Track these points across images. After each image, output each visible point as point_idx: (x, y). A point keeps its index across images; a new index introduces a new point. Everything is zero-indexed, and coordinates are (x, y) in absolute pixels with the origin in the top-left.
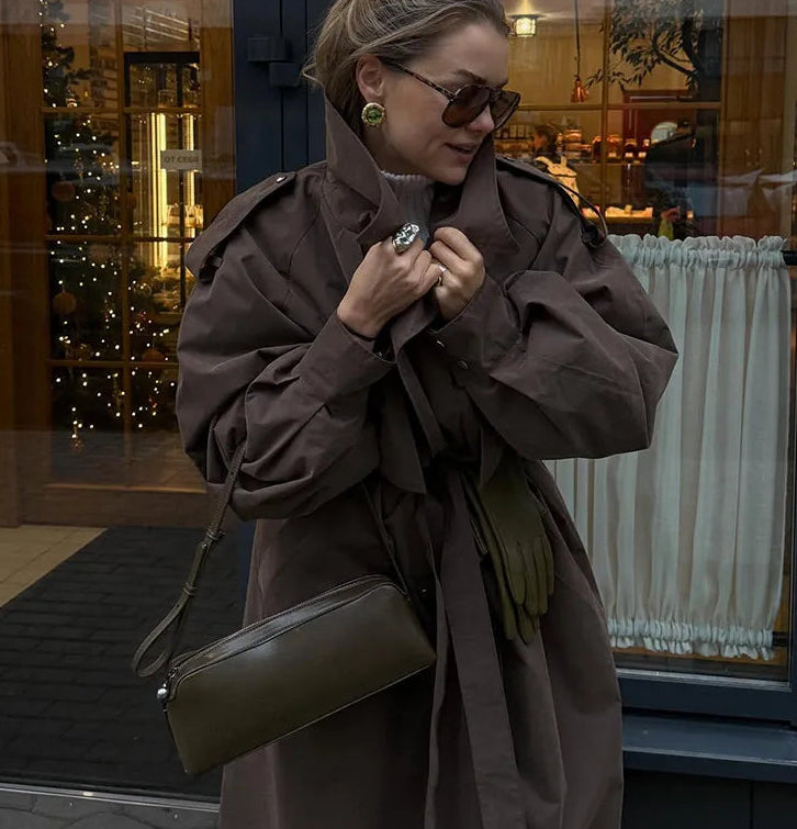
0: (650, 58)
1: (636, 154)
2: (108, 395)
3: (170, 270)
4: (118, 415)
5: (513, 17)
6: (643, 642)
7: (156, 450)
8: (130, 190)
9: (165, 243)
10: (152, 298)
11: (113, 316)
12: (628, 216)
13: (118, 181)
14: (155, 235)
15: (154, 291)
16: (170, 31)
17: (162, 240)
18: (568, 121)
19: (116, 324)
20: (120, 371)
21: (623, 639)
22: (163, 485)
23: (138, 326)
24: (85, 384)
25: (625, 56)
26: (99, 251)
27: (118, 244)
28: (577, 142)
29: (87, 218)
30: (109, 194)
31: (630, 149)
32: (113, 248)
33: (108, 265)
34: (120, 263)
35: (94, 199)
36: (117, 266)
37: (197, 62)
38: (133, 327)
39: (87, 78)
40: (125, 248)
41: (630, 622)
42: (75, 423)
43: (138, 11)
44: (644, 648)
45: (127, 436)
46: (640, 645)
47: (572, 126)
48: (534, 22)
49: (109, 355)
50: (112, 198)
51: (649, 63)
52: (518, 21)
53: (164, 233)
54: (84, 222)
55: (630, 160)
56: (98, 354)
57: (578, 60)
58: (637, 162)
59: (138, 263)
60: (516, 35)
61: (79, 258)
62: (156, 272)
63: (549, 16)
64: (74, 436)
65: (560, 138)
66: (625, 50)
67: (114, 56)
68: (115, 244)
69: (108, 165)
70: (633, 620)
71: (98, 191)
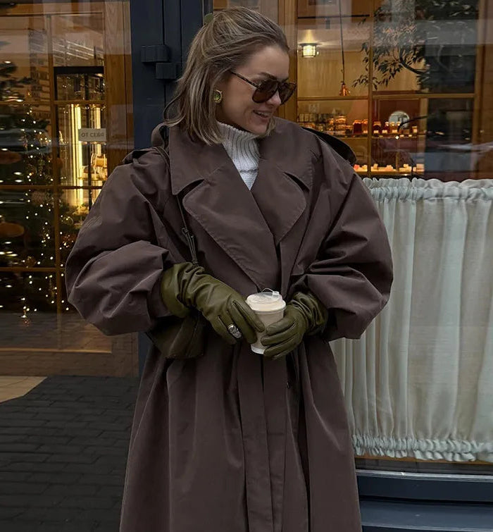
0: (393, 68)
1: (380, 132)
2: (46, 290)
3: (84, 208)
4: (53, 302)
5: (301, 45)
6: (414, 454)
7: (78, 325)
8: (58, 156)
9: (81, 190)
10: (73, 226)
11: (49, 238)
12: (376, 170)
13: (51, 151)
14: (75, 185)
15: (75, 222)
16: (82, 55)
17: (79, 187)
18: (336, 111)
19: (51, 243)
20: (54, 274)
21: (400, 452)
22: (82, 348)
23: (65, 244)
24: (31, 282)
25: (377, 66)
26: (38, 196)
27: (51, 191)
28: (343, 124)
29: (30, 174)
30: (44, 159)
31: (377, 128)
32: (49, 194)
33: (44, 205)
34: (53, 203)
35: (35, 162)
36: (50, 206)
37: (102, 72)
38: (62, 245)
39: (29, 83)
40: (56, 194)
41: (405, 440)
42: (25, 308)
43: (62, 41)
44: (415, 458)
45: (59, 315)
46: (411, 455)
47: (339, 114)
48: (314, 47)
49: (46, 263)
50: (46, 161)
51: (393, 72)
52: (304, 48)
53: (81, 183)
54: (28, 177)
55: (376, 135)
56: (39, 263)
57: (343, 71)
58: (381, 136)
59: (64, 204)
60: (303, 56)
61: (25, 200)
62: (75, 209)
63: (324, 44)
64: (24, 316)
65: (332, 122)
66: (377, 63)
67: (47, 70)
68: (49, 192)
69: (44, 140)
70: (407, 439)
71: (38, 157)
